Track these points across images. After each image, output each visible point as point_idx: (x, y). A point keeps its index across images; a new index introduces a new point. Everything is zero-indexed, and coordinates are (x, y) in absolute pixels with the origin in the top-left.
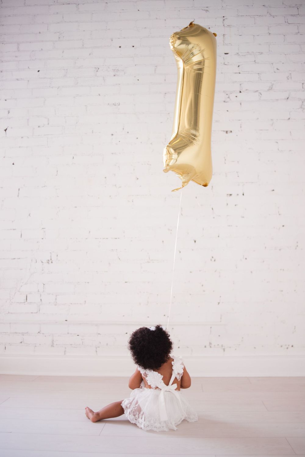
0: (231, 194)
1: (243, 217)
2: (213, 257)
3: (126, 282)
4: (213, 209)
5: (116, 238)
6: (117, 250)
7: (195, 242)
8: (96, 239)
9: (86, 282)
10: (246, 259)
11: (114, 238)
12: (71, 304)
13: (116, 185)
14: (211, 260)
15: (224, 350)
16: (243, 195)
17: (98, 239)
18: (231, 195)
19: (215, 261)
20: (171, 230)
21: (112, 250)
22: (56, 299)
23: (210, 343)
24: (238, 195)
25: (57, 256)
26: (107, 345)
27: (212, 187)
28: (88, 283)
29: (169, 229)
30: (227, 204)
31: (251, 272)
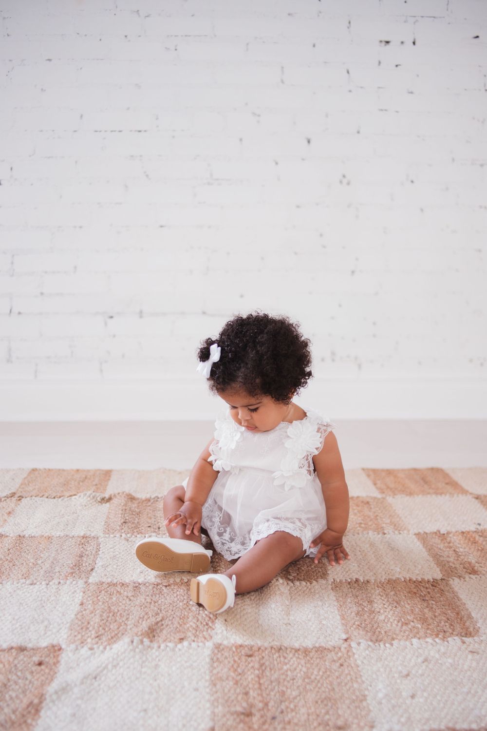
0: (387, 40)
1: (412, 93)
2: (344, 176)
3: (162, 226)
4: (350, 72)
5: (140, 131)
6: (141, 156)
7: (309, 142)
8: (96, 131)
9: (75, 227)
10: (412, 182)
11: (136, 131)
12: (46, 272)
13: (138, 11)
14: (341, 182)
15: (360, 366)
16: (414, 43)
17: (100, 131)
18: (388, 42)
19: (348, 184)
20: (259, 116)
21: (132, 156)
22: (12, 263)
23: (333, 354)
24: (402, 43)
25: (11, 169)
26: (123, 356)
27: (350, 23)
28: (81, 227)
29: (254, 114)
30: (380, 63)
31: (422, 210)
